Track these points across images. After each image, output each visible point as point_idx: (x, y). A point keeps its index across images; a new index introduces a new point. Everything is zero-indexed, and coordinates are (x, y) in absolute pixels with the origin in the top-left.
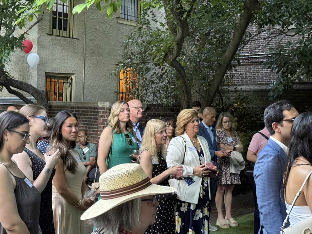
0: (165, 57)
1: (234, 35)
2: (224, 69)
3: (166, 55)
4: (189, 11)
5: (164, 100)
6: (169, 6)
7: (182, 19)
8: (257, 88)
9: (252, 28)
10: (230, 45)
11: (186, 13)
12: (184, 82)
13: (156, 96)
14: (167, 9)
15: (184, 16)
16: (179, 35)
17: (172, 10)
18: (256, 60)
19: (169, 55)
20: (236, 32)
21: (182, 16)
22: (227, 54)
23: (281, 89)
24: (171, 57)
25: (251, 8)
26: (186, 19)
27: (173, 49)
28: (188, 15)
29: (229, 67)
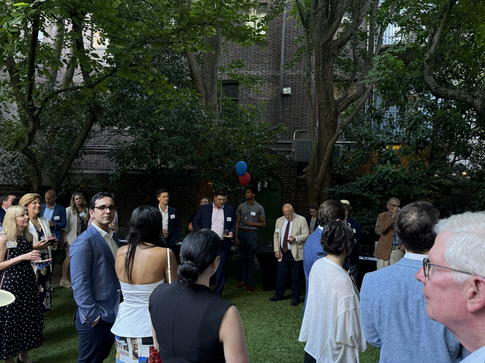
0: (16, 144)
1: (81, 131)
2: (72, 157)
3: (18, 143)
4: (41, 109)
5: (15, 181)
6: (20, 102)
7: (34, 115)
8: (99, 172)
9: (96, 127)
10: (77, 138)
11: (38, 110)
12: (35, 167)
13: (7, 177)
14: (19, 104)
15: (36, 112)
16: (30, 128)
17: (24, 106)
18: (98, 151)
19: (20, 143)
20: (83, 129)
21: (34, 113)
22: (74, 145)
23: (119, 175)
24: (22, 146)
25: (95, 112)
26: (38, 115)
27: (24, 139)
28: (40, 112)
29: (76, 156)
